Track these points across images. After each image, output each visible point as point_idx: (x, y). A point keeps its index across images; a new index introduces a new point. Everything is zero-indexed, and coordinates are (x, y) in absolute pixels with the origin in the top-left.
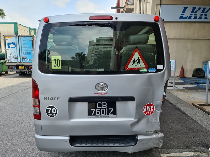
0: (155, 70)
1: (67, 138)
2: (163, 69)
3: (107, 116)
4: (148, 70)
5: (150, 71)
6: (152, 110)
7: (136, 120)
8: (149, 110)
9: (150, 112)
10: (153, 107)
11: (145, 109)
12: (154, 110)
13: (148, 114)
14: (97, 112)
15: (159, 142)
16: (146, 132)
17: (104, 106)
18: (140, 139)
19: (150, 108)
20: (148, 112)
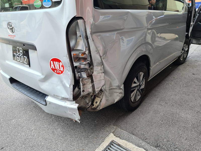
1: (9, 77)
3: (23, 65)
4: (42, 3)
5: (44, 4)
6: (62, 69)
7: (43, 77)
8: (58, 68)
9: (60, 70)
10: (62, 65)
11: (52, 65)
12: (64, 69)
13: (57, 73)
14: (17, 57)
15: (73, 113)
16: (54, 95)
17: (21, 52)
18: (48, 101)
19: (58, 65)
20: (57, 70)
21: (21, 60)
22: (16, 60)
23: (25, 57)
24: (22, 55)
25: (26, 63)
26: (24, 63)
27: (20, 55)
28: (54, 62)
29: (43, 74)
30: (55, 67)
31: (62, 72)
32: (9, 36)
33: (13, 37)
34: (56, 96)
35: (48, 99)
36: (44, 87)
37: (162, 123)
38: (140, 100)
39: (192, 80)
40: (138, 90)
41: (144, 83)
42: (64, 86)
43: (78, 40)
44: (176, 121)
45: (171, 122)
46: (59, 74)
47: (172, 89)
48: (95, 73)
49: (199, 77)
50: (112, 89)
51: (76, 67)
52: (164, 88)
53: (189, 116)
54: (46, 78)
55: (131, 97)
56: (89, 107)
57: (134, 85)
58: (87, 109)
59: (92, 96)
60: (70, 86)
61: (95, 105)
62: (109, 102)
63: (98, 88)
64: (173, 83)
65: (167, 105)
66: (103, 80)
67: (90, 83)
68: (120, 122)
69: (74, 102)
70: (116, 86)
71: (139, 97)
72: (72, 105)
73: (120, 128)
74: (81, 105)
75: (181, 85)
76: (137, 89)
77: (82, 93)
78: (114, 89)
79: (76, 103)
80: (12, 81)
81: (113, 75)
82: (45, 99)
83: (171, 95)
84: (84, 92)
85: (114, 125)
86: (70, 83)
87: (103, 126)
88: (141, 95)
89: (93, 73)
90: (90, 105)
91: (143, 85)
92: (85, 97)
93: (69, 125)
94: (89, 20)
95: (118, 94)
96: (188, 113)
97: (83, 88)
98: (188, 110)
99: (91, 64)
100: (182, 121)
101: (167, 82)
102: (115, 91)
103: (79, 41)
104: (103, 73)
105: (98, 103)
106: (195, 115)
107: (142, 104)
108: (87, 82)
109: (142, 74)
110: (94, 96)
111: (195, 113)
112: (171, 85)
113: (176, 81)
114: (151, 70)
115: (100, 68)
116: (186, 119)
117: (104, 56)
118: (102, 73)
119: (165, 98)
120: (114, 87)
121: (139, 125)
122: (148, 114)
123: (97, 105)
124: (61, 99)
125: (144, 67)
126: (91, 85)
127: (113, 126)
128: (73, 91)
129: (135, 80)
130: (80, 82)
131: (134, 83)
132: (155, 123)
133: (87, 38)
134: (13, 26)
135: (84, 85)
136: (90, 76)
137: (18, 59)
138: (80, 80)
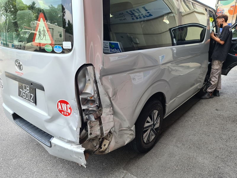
0: (61, 50)
1: (12, 112)
2: (70, 48)
3: (29, 102)
4: (53, 48)
5: (55, 50)
6: (69, 111)
7: (49, 117)
8: (66, 110)
9: (67, 112)
10: (70, 107)
11: (60, 107)
12: (71, 111)
13: (64, 115)
14: (23, 94)
15: (79, 158)
16: (60, 137)
17: (28, 90)
18: (53, 143)
19: (66, 107)
20: (65, 112)
21: (27, 98)
22: (22, 97)
23: (31, 94)
24: (28, 93)
25: (33, 101)
26: (30, 101)
27: (26, 92)
28: (62, 104)
29: (49, 115)
30: (62, 108)
31: (69, 114)
32: (16, 72)
33: (20, 74)
34: (62, 138)
35: (54, 141)
36: (50, 128)
37: (177, 169)
38: (154, 141)
39: (214, 117)
40: (152, 130)
41: (159, 121)
42: (71, 129)
43: (86, 84)
44: (192, 167)
45: (186, 167)
46: (66, 115)
47: (191, 128)
48: (103, 115)
49: (223, 114)
50: (122, 130)
51: (84, 110)
52: (183, 126)
53: (206, 161)
54: (53, 119)
55: (144, 137)
56: (97, 150)
57: (147, 125)
58: (94, 152)
59: (100, 138)
60: (77, 129)
61: (103, 148)
62: (119, 144)
63: (107, 131)
64: (193, 120)
65: (184, 147)
66: (112, 122)
67: (99, 125)
68: (130, 165)
69: (81, 146)
70: (127, 127)
71: (153, 137)
72: (78, 149)
73: (130, 173)
74: (88, 148)
75: (202, 123)
76: (150, 129)
77: (89, 136)
78: (124, 130)
79: (83, 147)
80: (16, 116)
81: (124, 116)
82: (50, 141)
83: (190, 135)
84: (92, 135)
85: (124, 169)
86: (76, 126)
87: (112, 170)
88: (156, 135)
89: (101, 114)
90: (97, 148)
91: (157, 124)
92: (92, 140)
93: (74, 168)
94: (98, 66)
95: (129, 135)
96: (206, 158)
97: (90, 131)
98: (206, 154)
99: (100, 107)
100: (198, 167)
101: (186, 119)
102: (125, 133)
103: (87, 86)
104: (113, 114)
105: (106, 146)
106: (213, 160)
107: (157, 144)
108: (95, 125)
109: (156, 112)
110: (102, 139)
111: (214, 157)
112: (190, 122)
113: (196, 118)
114: (167, 107)
115: (109, 110)
116: (203, 165)
117: (114, 96)
118: (111, 115)
119: (182, 139)
120: (124, 128)
121: (152, 170)
122: (162, 157)
123: (105, 149)
124: (67, 142)
125: (158, 105)
126: (99, 128)
127: (122, 170)
128: (80, 135)
129: (149, 119)
130: (88, 124)
131: (146, 123)
132: (168, 169)
133: (96, 82)
134: (21, 63)
135: (91, 127)
136: (99, 118)
137: (24, 96)
138: (88, 123)
